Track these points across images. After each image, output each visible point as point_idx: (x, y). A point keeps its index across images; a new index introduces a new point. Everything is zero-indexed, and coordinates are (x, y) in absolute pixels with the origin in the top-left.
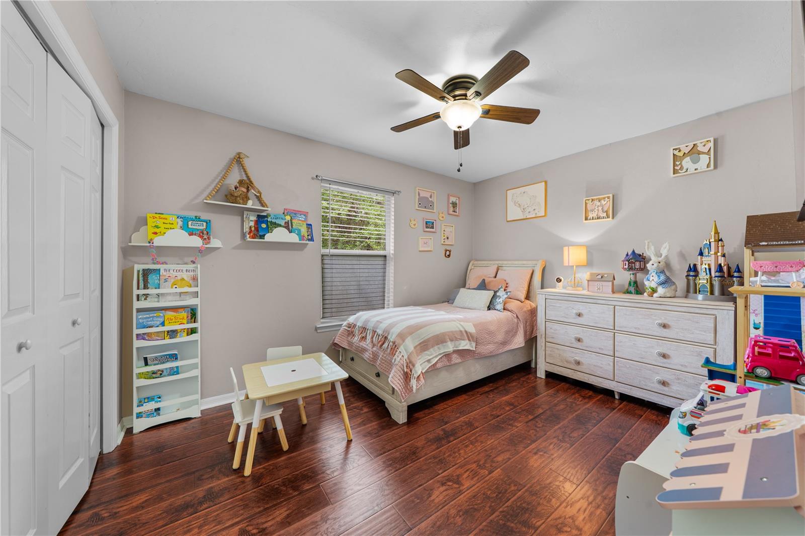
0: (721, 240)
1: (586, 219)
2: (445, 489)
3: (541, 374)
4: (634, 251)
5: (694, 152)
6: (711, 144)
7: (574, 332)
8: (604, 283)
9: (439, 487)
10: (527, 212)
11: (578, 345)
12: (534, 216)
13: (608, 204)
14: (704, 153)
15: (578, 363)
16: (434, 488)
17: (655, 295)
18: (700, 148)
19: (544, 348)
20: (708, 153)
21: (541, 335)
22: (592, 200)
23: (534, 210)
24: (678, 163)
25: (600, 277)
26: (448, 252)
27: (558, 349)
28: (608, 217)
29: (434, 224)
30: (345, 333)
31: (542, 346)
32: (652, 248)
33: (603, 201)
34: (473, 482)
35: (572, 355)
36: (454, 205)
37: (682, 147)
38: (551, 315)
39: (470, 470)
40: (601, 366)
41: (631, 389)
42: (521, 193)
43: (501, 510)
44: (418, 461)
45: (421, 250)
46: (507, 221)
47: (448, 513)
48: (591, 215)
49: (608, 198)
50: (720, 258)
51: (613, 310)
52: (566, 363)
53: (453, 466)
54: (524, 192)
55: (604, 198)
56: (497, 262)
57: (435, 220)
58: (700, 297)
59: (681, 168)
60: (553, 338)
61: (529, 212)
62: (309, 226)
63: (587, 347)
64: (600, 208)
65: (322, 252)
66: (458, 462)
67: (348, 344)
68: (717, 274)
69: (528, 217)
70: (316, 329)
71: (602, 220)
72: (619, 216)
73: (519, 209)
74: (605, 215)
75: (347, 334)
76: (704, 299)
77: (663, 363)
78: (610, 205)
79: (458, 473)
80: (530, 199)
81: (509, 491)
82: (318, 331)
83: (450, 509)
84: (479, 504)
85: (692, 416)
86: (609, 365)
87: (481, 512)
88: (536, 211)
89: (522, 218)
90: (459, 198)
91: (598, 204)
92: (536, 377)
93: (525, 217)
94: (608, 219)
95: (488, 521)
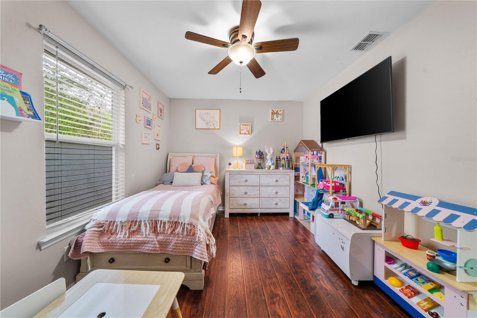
0: (287, 148)
1: (240, 134)
2: (278, 305)
3: (227, 216)
4: (260, 151)
5: (277, 113)
6: (282, 112)
7: (243, 190)
8: (252, 165)
9: (275, 307)
10: (209, 125)
11: (245, 196)
12: (213, 128)
13: (249, 128)
14: (280, 114)
15: (245, 205)
16: (275, 310)
17: (271, 169)
18: (279, 112)
19: (228, 201)
20: (281, 115)
21: (227, 194)
22: (243, 125)
23: (213, 124)
24: (273, 116)
25: (250, 162)
26: (158, 145)
27: (235, 200)
28: (249, 134)
29: (151, 122)
30: (95, 235)
31: (227, 200)
32: (267, 149)
33: (247, 126)
34: (279, 289)
35: (242, 201)
36: (161, 111)
37: (274, 110)
38: (233, 182)
39: (270, 284)
40: (255, 203)
41: (266, 210)
42: (205, 113)
43: (302, 291)
44: (247, 303)
45: (144, 142)
46: (196, 129)
47: (296, 316)
48: (242, 132)
49: (249, 125)
50: (287, 154)
51: (259, 176)
52: (239, 206)
53: (262, 288)
54: (207, 113)
55: (248, 125)
56: (193, 154)
57: (151, 120)
58: (281, 168)
59: (274, 118)
60: (233, 195)
61: (210, 125)
62: (25, 96)
63: (249, 196)
64: (246, 129)
65: (45, 137)
66: (261, 285)
67: (103, 246)
68: (287, 160)
69: (209, 128)
70: (39, 246)
71: (247, 135)
72: (253, 134)
73: (204, 122)
74: (248, 133)
75: (98, 236)
76: (282, 169)
77: (276, 196)
78: (250, 129)
79: (269, 291)
80: (211, 118)
81: (291, 279)
82: (42, 248)
83: (293, 312)
84: (295, 297)
85: (330, 211)
86: (258, 201)
87: (300, 299)
88: (215, 126)
89: (206, 128)
90: (163, 106)
91: (245, 127)
92: (224, 218)
93: (208, 128)
94: (249, 135)
95: (307, 301)
